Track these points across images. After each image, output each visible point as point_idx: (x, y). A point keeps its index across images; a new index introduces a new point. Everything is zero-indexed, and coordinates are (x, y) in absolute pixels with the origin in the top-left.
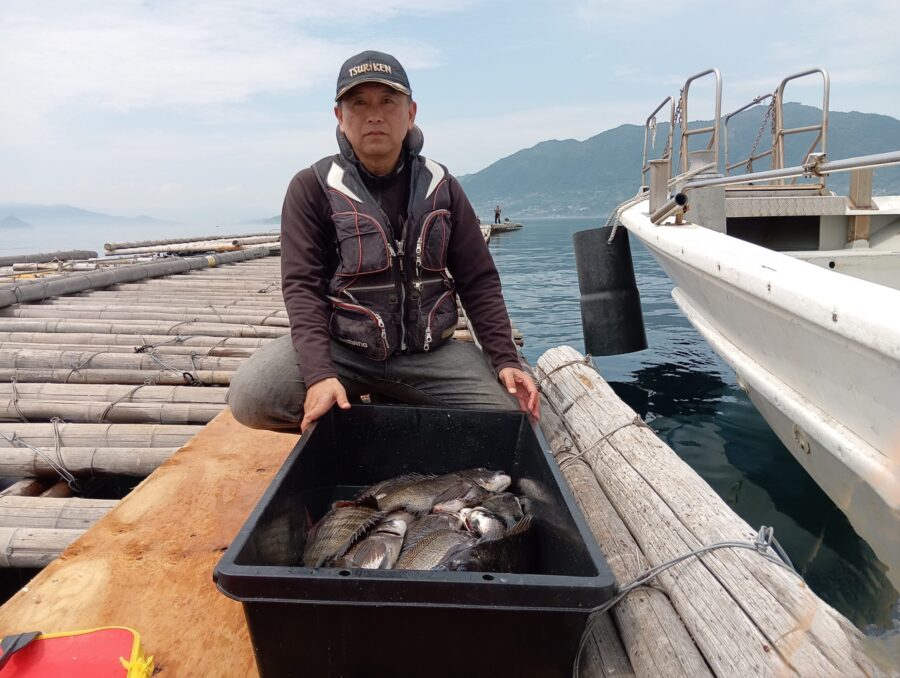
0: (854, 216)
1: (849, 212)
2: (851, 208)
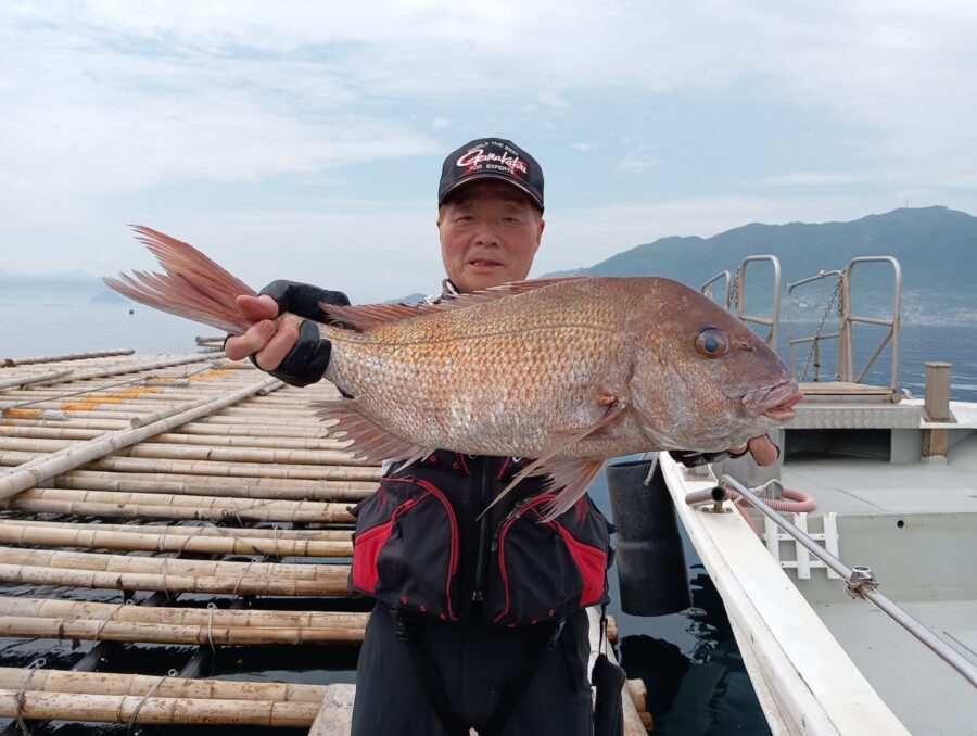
0: (929, 430)
1: (924, 425)
2: (926, 421)
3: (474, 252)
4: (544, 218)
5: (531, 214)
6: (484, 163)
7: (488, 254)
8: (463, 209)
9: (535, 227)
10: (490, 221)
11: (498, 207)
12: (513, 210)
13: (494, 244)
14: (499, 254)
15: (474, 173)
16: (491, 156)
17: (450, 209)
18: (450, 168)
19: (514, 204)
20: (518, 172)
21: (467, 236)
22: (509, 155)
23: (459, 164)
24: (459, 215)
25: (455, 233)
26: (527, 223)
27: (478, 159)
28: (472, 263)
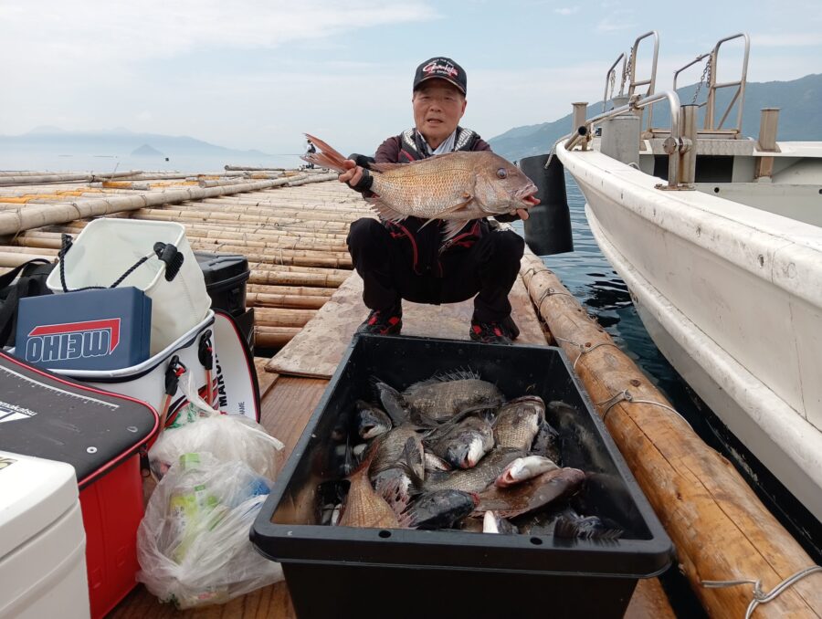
3: (430, 115)
4: (466, 99)
5: (458, 97)
6: (436, 70)
7: (436, 116)
8: (425, 93)
9: (460, 103)
10: (438, 99)
11: (441, 92)
12: (449, 93)
13: (439, 111)
14: (442, 116)
15: (431, 75)
16: (440, 67)
17: (418, 93)
18: (420, 72)
19: (450, 90)
20: (453, 75)
21: (426, 106)
22: (449, 66)
23: (424, 70)
24: (422, 96)
25: (421, 105)
26: (456, 101)
27: (433, 68)
28: (429, 120)
